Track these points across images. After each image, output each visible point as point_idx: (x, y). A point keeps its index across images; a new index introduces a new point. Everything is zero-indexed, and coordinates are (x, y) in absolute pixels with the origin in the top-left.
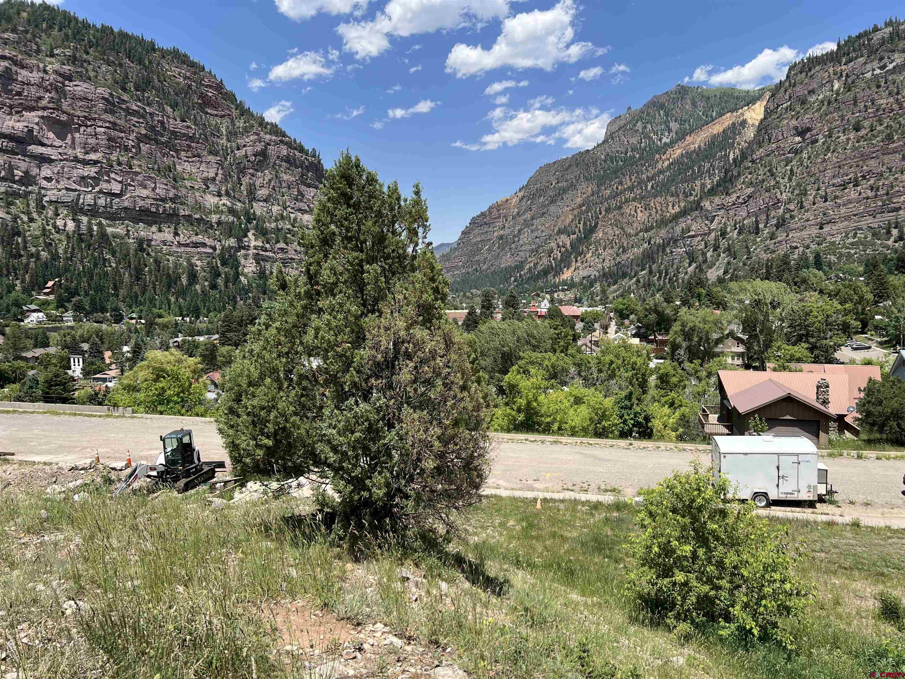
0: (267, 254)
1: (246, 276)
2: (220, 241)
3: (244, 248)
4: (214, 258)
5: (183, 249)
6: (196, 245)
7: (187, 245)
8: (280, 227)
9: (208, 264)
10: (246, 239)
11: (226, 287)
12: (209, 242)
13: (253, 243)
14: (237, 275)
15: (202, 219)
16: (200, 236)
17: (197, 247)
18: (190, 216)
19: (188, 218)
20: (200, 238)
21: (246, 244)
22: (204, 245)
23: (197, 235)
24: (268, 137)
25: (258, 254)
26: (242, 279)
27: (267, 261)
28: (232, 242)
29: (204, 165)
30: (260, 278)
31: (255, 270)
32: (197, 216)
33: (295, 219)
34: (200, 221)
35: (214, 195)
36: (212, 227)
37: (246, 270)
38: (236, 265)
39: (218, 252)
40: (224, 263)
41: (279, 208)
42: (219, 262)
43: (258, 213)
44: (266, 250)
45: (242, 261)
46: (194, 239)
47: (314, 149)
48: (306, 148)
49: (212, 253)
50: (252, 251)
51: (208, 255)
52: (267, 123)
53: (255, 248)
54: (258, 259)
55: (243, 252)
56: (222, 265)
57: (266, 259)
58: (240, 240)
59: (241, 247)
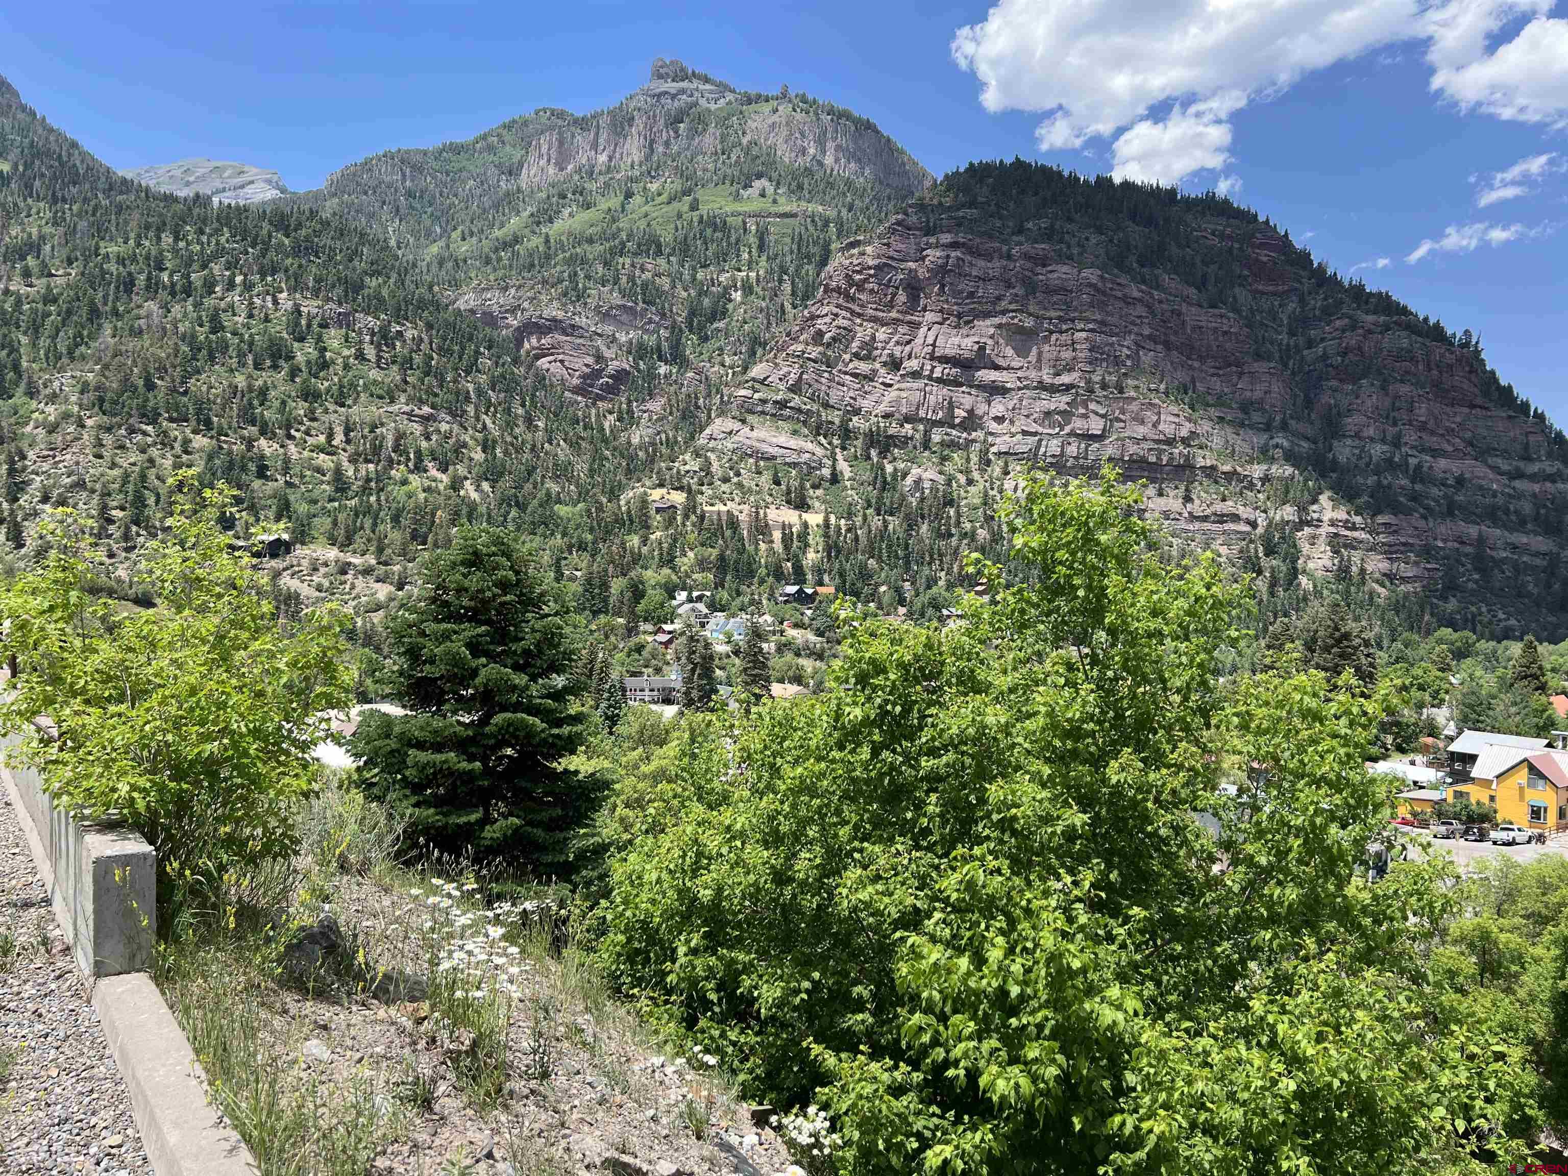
0: (1356, 534)
1: (1311, 577)
2: (1265, 511)
3: (1309, 524)
4: (1251, 541)
5: (1197, 525)
6: (1221, 518)
7: (1205, 519)
8: (1385, 482)
9: (1241, 552)
10: (1315, 507)
11: (1272, 594)
12: (1245, 512)
13: (1328, 515)
14: (1294, 573)
15: (1235, 472)
16: (1230, 503)
17: (1222, 522)
18: (1213, 468)
19: (1210, 472)
20: (1229, 506)
21: (1315, 516)
22: (1235, 518)
23: (1224, 500)
24: (1371, 318)
25: (1336, 535)
26: (1303, 580)
27: (1355, 548)
28: (1288, 512)
29: (1246, 378)
30: (1339, 579)
31: (1329, 564)
32: (1227, 468)
33: (1419, 467)
34: (1231, 476)
35: (1259, 430)
36: (1251, 486)
37: (1311, 565)
38: (1292, 557)
39: (1260, 530)
40: (1270, 551)
41: (1385, 448)
42: (1261, 549)
43: (1343, 459)
44: (1354, 528)
45: (1305, 548)
46: (1219, 507)
47: (1467, 332)
48: (1449, 332)
49: (1248, 533)
50: (1325, 530)
51: (1243, 536)
52: (1371, 294)
53: (1333, 523)
54: (1336, 544)
55: (1307, 530)
56: (1267, 555)
57: (1351, 545)
58: (1302, 509)
59: (1303, 523)
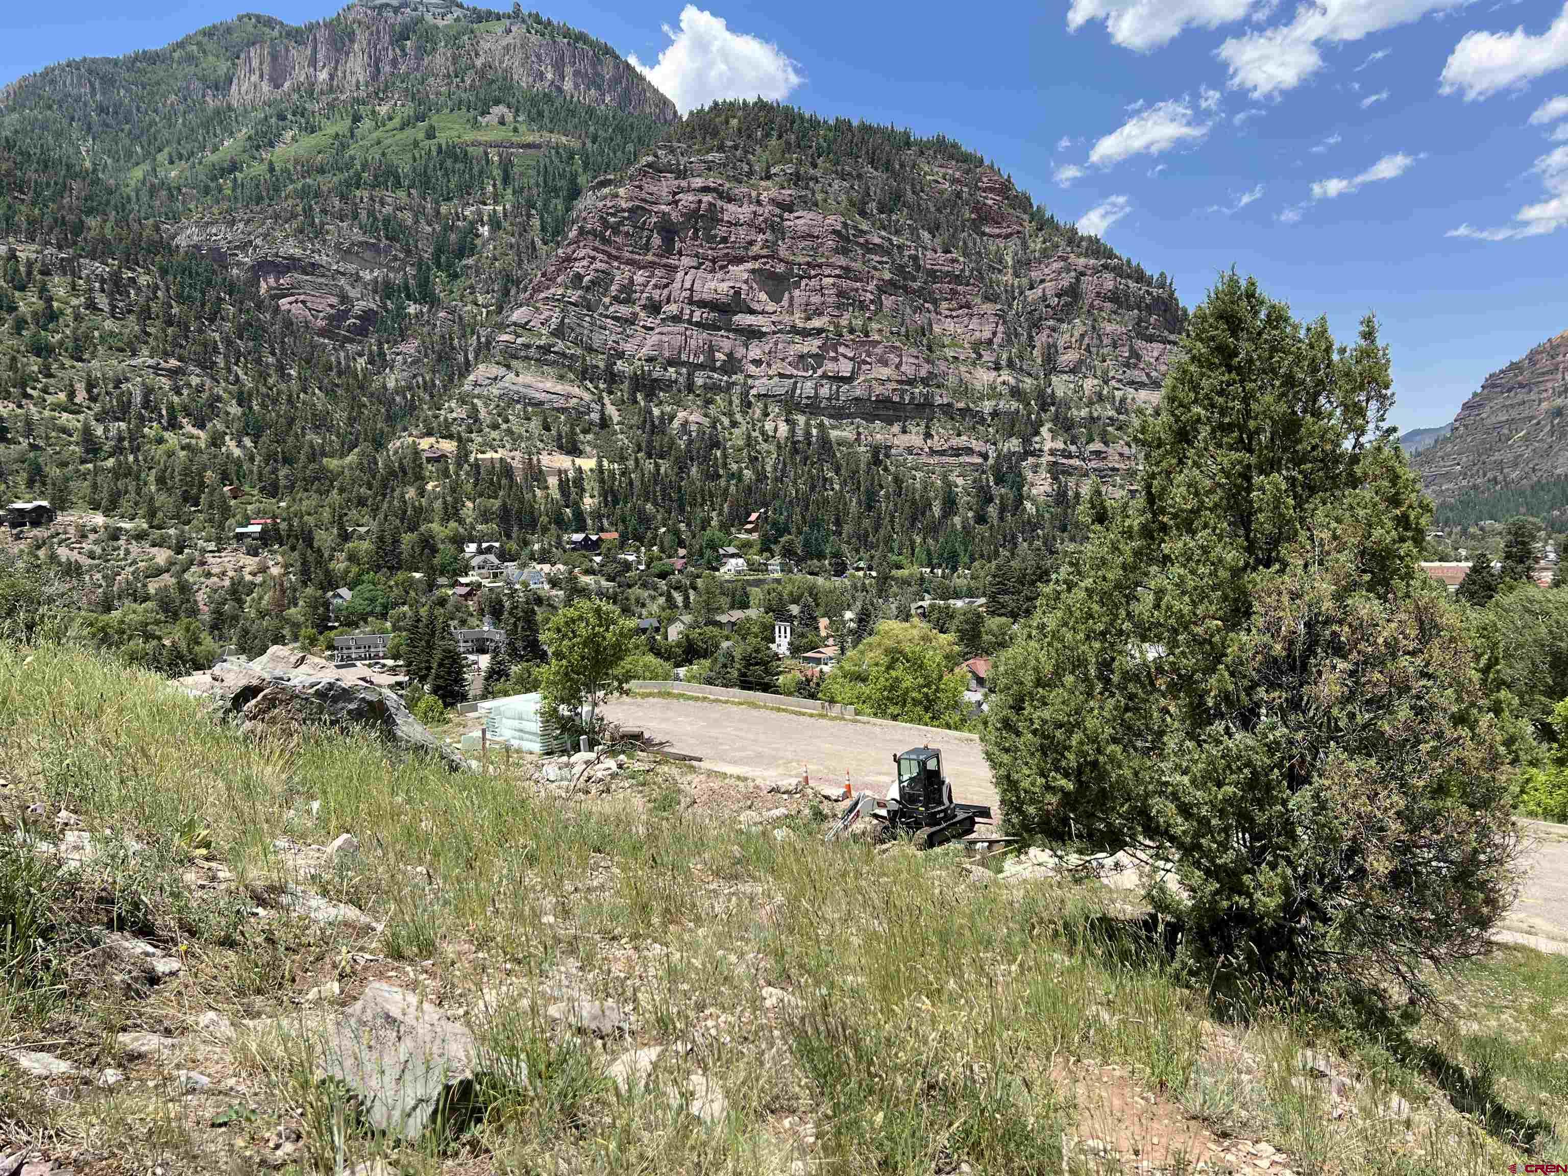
0: (1072, 462)
1: (1034, 501)
2: (995, 444)
3: (1033, 454)
4: (984, 472)
5: (936, 459)
6: (957, 452)
7: (942, 453)
8: (1095, 414)
9: (974, 481)
10: (1037, 439)
11: (1001, 519)
12: (976, 445)
13: (1048, 446)
14: (1020, 499)
15: (968, 409)
16: (964, 438)
17: (958, 455)
18: (949, 405)
19: (947, 409)
20: (963, 441)
21: (1037, 446)
22: (969, 451)
23: (959, 435)
24: (1082, 261)
25: (1055, 463)
26: (1028, 505)
27: (1070, 474)
28: (1014, 444)
29: (975, 320)
30: (1058, 503)
31: (1049, 490)
32: (961, 405)
33: (1123, 400)
34: (965, 412)
35: (988, 369)
36: (982, 421)
37: (1034, 491)
38: (1019, 483)
39: (991, 461)
40: (999, 481)
41: (1096, 382)
42: (991, 479)
43: (1059, 393)
44: (1070, 456)
45: (1029, 475)
46: (956, 442)
47: (1162, 274)
48: (1148, 273)
49: (981, 465)
50: (1046, 459)
51: (977, 467)
52: (1082, 238)
53: (1052, 452)
54: (1056, 471)
55: (1031, 460)
56: (997, 484)
57: (1068, 472)
58: (1026, 441)
59: (1027, 453)
